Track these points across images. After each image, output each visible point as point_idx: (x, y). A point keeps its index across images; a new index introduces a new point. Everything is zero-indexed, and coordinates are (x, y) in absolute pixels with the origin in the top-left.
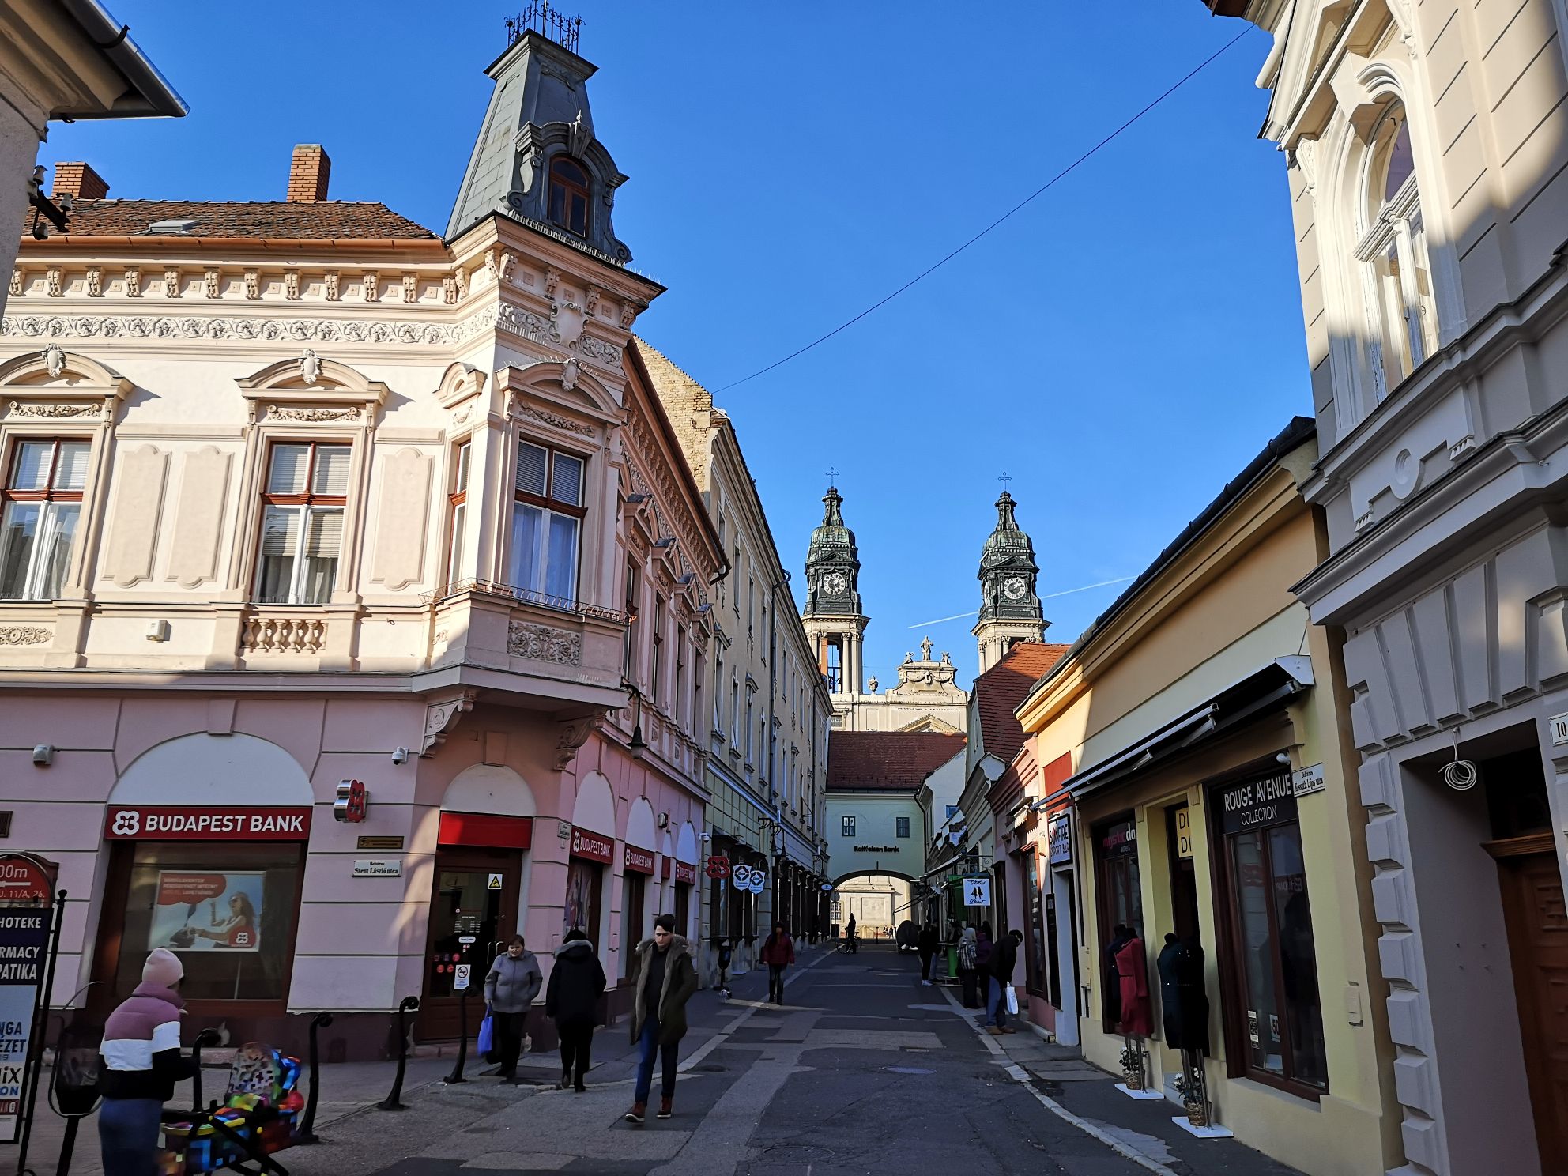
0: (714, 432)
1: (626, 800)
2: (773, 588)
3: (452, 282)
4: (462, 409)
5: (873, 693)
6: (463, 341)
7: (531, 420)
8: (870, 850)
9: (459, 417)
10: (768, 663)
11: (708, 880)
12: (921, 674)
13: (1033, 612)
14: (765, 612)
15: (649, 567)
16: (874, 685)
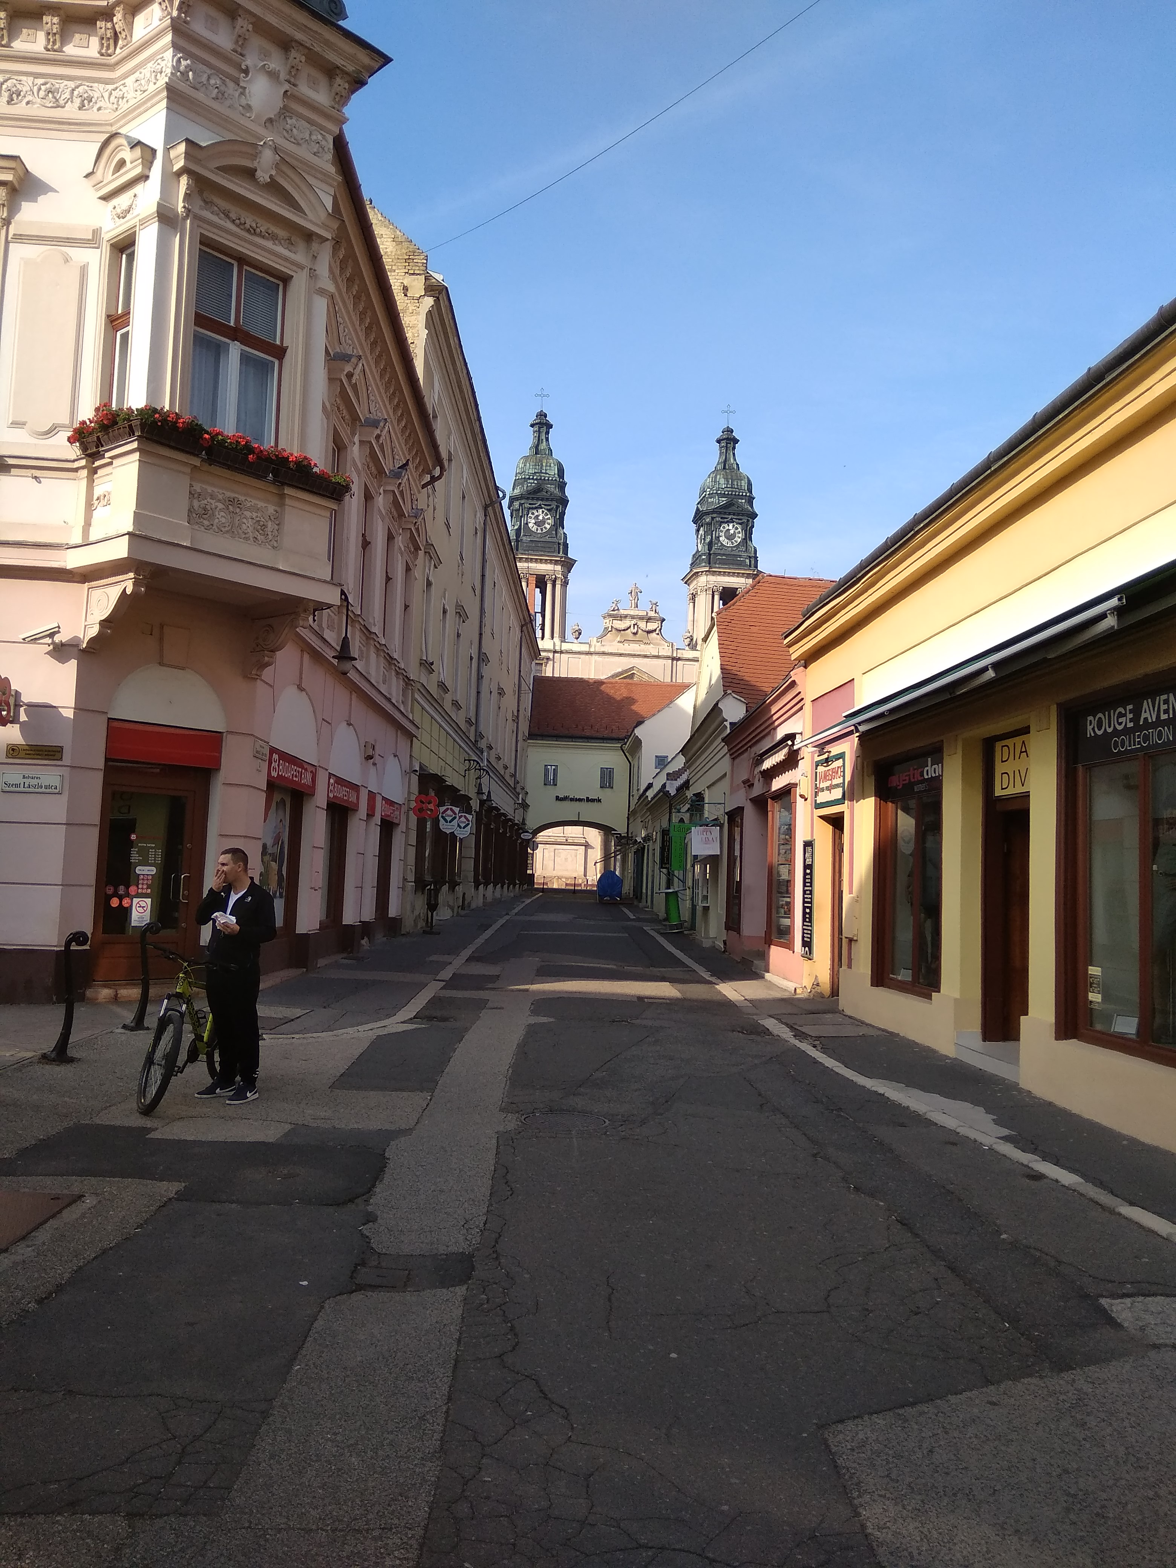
0: (429, 301)
1: (329, 723)
2: (486, 508)
3: (109, 25)
4: (123, 201)
5: (575, 641)
6: (124, 106)
7: (214, 218)
8: (572, 800)
9: (119, 211)
10: (478, 592)
11: (413, 819)
12: (627, 623)
13: (748, 561)
14: (476, 533)
15: (356, 448)
16: (577, 633)
